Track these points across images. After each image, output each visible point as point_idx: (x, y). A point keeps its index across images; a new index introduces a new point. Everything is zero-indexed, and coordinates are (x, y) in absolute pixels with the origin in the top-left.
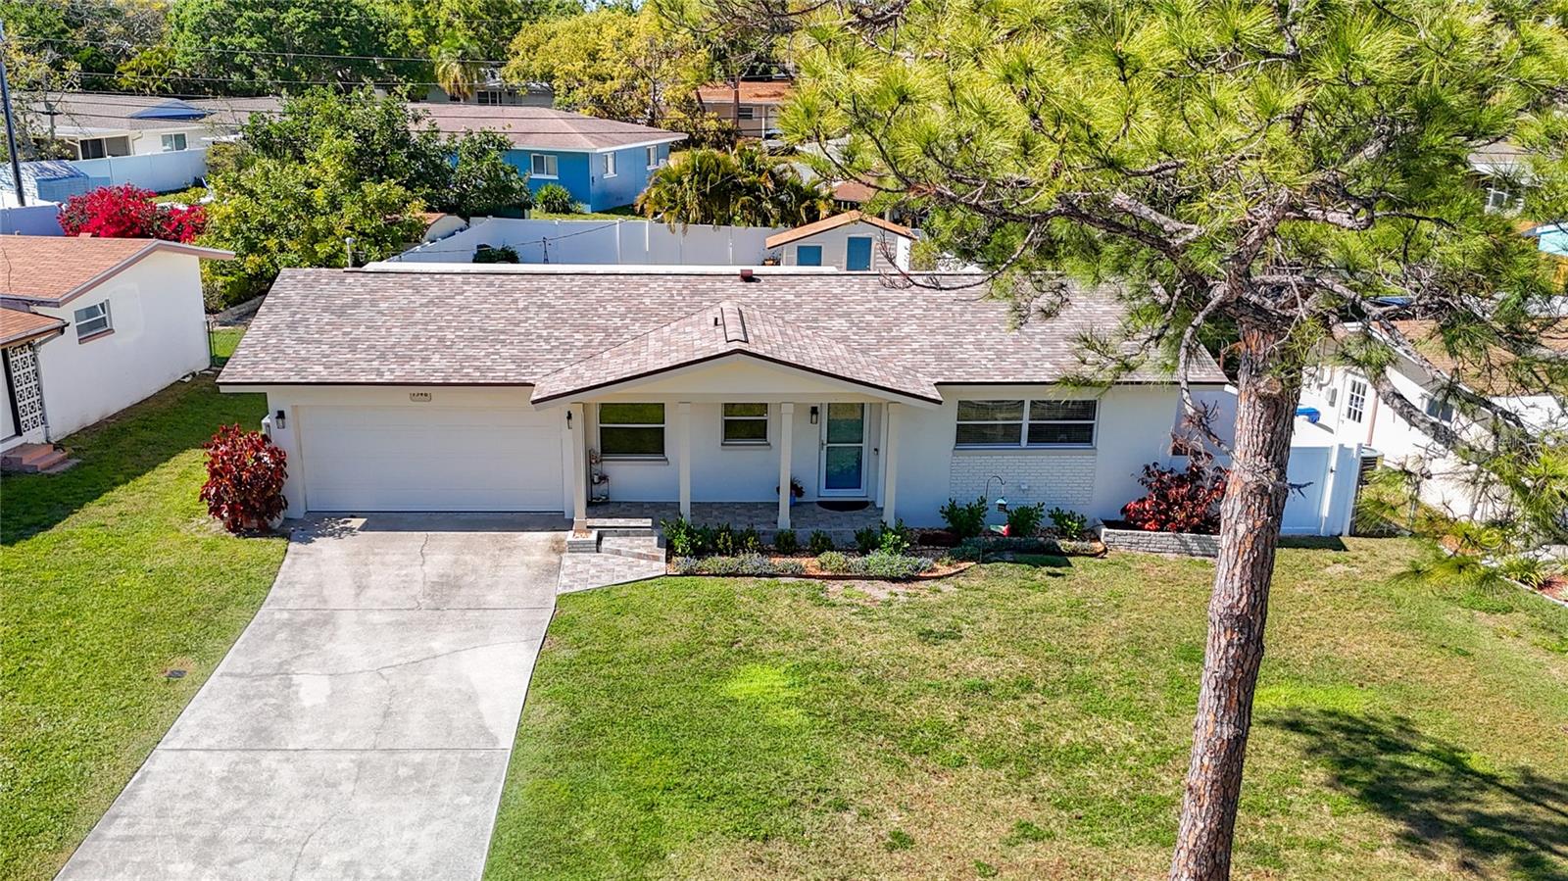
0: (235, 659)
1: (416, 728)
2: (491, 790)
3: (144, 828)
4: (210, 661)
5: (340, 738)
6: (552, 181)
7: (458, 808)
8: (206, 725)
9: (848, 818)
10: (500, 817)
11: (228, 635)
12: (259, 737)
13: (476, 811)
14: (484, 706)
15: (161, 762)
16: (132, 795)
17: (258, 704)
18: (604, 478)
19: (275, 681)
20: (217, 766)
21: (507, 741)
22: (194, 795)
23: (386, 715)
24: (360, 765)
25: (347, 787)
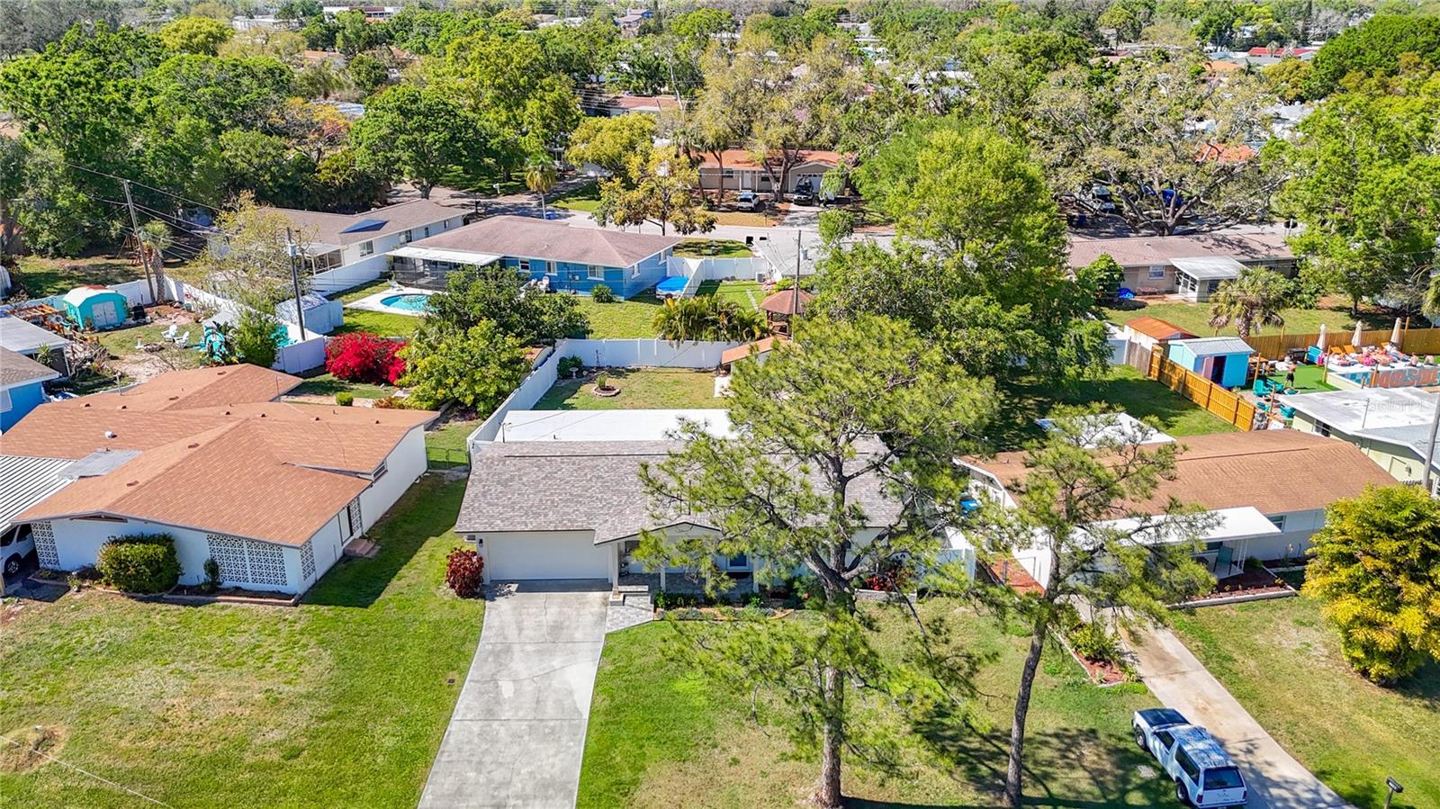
0: (472, 674)
1: (550, 709)
2: (580, 741)
3: (454, 757)
4: (463, 673)
5: (521, 714)
6: (601, 282)
7: (569, 748)
8: (467, 708)
9: (716, 751)
10: (585, 753)
11: (468, 658)
12: (490, 714)
13: (575, 749)
14: (576, 697)
15: (454, 726)
16: (447, 742)
17: (486, 696)
18: (626, 564)
19: (491, 684)
20: (476, 728)
21: (586, 716)
22: (469, 742)
23: (538, 702)
24: (530, 727)
25: (526, 738)
